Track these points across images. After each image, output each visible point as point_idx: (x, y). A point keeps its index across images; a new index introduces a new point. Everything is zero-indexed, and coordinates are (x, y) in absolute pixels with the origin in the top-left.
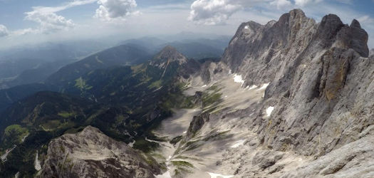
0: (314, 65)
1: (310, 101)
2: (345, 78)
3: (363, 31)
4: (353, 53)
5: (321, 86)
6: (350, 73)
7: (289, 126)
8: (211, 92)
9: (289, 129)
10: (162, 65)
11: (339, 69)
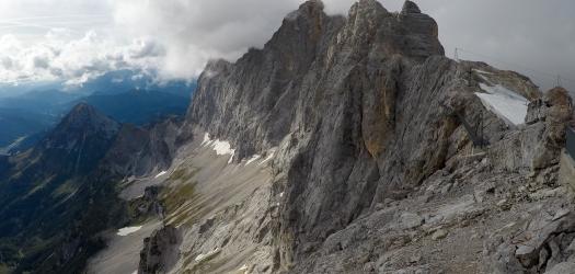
0: (336, 98)
1: (340, 167)
2: (393, 110)
3: (426, 17)
4: (400, 61)
5: (355, 135)
6: (401, 99)
7: (313, 222)
8: (176, 183)
9: (314, 226)
10: (71, 145)
11: (380, 97)
